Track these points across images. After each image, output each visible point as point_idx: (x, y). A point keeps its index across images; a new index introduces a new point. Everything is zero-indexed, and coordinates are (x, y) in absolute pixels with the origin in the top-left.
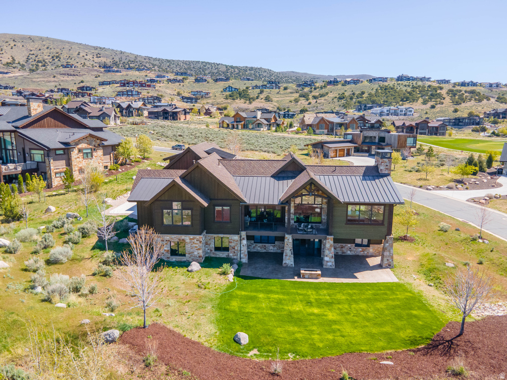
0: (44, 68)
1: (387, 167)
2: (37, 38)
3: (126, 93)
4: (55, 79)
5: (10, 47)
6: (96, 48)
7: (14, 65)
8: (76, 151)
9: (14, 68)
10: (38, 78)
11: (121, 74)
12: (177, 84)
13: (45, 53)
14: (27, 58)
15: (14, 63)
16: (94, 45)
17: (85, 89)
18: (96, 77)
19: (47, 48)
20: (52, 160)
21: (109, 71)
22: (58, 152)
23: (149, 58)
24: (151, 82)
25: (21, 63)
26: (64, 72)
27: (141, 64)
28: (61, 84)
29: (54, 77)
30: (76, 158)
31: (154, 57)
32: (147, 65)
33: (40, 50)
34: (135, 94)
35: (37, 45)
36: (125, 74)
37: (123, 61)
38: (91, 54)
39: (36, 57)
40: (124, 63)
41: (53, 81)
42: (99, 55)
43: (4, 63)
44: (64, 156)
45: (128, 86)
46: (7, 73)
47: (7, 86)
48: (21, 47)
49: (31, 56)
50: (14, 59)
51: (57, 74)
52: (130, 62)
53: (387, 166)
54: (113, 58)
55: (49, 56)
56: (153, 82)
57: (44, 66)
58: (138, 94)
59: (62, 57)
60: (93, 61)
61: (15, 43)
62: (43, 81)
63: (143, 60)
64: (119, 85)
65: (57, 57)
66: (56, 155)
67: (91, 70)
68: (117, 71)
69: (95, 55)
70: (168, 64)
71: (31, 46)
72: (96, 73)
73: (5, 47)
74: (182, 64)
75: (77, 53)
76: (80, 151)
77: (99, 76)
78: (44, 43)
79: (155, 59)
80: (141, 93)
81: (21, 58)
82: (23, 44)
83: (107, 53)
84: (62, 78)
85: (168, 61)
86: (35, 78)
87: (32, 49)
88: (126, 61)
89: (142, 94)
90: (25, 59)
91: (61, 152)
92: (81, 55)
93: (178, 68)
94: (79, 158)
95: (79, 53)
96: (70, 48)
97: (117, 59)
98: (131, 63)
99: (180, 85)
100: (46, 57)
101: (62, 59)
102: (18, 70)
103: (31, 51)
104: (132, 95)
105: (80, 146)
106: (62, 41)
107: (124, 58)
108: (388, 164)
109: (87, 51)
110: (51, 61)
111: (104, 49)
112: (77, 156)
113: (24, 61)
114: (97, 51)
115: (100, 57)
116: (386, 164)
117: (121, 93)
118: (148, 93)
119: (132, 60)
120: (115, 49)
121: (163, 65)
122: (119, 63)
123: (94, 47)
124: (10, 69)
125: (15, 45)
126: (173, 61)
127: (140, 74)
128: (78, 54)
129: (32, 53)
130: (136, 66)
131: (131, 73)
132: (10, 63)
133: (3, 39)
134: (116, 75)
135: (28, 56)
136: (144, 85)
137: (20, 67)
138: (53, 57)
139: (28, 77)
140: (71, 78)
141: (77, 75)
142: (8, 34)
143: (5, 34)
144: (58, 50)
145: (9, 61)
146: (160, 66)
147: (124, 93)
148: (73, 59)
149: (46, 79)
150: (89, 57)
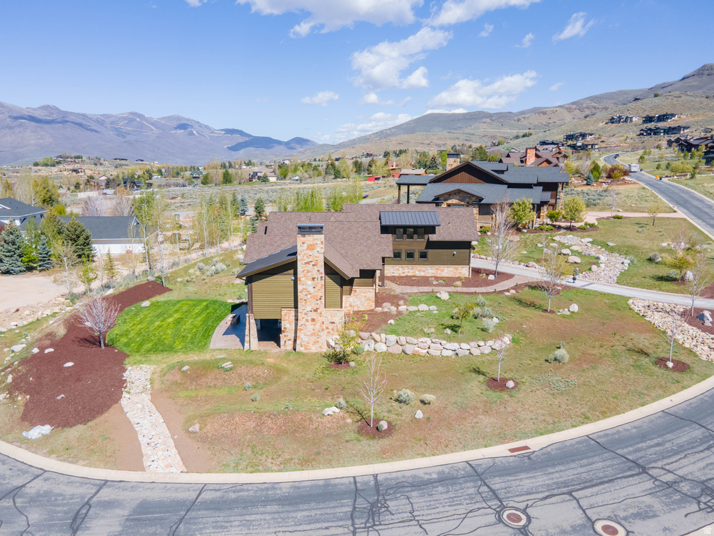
105: (449, 202)
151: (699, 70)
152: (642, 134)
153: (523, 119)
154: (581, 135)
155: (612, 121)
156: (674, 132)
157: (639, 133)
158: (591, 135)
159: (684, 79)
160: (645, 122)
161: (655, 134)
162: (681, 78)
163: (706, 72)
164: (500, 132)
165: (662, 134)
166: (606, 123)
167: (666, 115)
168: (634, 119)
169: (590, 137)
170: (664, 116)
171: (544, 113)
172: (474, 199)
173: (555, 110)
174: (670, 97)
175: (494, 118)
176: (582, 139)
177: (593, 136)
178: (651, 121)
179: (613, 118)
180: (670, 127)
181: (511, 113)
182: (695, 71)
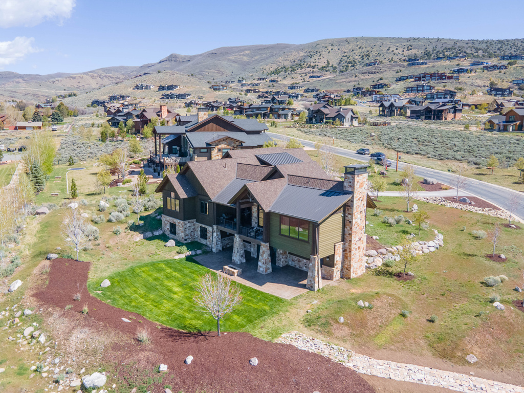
0: (352, 68)
1: (350, 184)
2: (353, 40)
3: (416, 89)
4: (356, 79)
5: (328, 51)
6: (408, 40)
7: (328, 69)
8: (216, 150)
9: (327, 71)
10: (341, 79)
11: (427, 66)
12: (497, 71)
13: (356, 54)
14: (340, 61)
15: (328, 67)
16: (407, 37)
17: (377, 86)
18: (396, 73)
19: (360, 48)
20: (196, 157)
21: (413, 64)
22: (202, 150)
23: (473, 42)
24: (458, 73)
25: (334, 66)
26: (366, 71)
27: (460, 50)
28: (360, 83)
29: (356, 76)
30: (215, 156)
31: (480, 39)
32: (468, 51)
33: (353, 51)
34: (427, 89)
35: (351, 47)
36: (431, 66)
37: (437, 50)
38: (402, 47)
39: (348, 58)
40: (438, 52)
41: (354, 81)
42: (410, 47)
43: (319, 68)
44: (206, 154)
45: (423, 81)
46: (320, 77)
47: (313, 89)
48: (337, 50)
49: (344, 58)
50: (328, 63)
51: (359, 73)
52: (445, 50)
53: (350, 182)
54: (426, 49)
55: (360, 55)
56: (461, 72)
57: (353, 66)
58: (430, 89)
59: (371, 55)
60: (402, 54)
61: (333, 47)
62: (345, 82)
63: (465, 45)
64: (413, 80)
65: (367, 56)
66: (200, 152)
67: (394, 66)
68: (422, 64)
69: (406, 47)
70: (499, 45)
71: (346, 48)
72: (398, 68)
73: (324, 52)
74: (520, 44)
75: (387, 48)
76: (219, 150)
77: (400, 71)
78: (358, 43)
79: (482, 42)
80: (433, 87)
81: (334, 62)
82: (339, 47)
83: (420, 43)
84: (363, 77)
85: (500, 42)
86: (339, 80)
87: (346, 51)
88: (441, 50)
89: (436, 88)
90: (338, 61)
91: (205, 150)
92: (391, 49)
93: (513, 50)
94: (218, 156)
95: (389, 48)
96: (381, 45)
97: (430, 49)
98: (447, 51)
99: (500, 72)
100: (357, 57)
101: (371, 57)
102: (329, 73)
103: (345, 53)
104: (423, 91)
105: (220, 146)
106: (375, 39)
107: (439, 45)
108: (351, 181)
109: (398, 45)
110: (360, 60)
111: (418, 40)
112: (216, 155)
113: (336, 63)
114: (409, 43)
115: (411, 49)
116: (349, 180)
117: (410, 89)
118: (444, 86)
119: (450, 47)
120: (431, 37)
121: (491, 47)
122: (431, 53)
123: (407, 39)
124: (323, 73)
125: (332, 49)
126: (508, 41)
127: (450, 63)
128: (388, 50)
129: (345, 55)
130: (453, 53)
131: (439, 63)
132: (325, 67)
133: (323, 45)
134: (419, 68)
135: (342, 58)
136: (444, 77)
137: (332, 69)
138: (363, 56)
139: (334, 79)
140: (372, 76)
141: (378, 72)
142: (328, 39)
143: (326, 40)
144: (369, 48)
145: (324, 65)
146: (486, 50)
147: (414, 89)
148: (381, 56)
149: (348, 80)
150: (400, 51)
151: (169, 57)
152: (163, 98)
153: (57, 82)
154: (121, 97)
155: (137, 87)
156: (182, 97)
157: (161, 97)
158: (128, 97)
159: (160, 62)
160: (159, 89)
161: (171, 98)
162: (159, 61)
163: (173, 59)
164: (41, 91)
165: (176, 99)
166: (133, 89)
167: (172, 86)
168: (151, 87)
169: (128, 98)
170: (171, 86)
171: (74, 78)
172: (237, 143)
173: (82, 76)
174: (168, 74)
175: (26, 79)
176: (123, 100)
177: (130, 98)
178: (164, 90)
179: (137, 85)
180: (179, 94)
181: (39, 75)
182: (167, 58)
